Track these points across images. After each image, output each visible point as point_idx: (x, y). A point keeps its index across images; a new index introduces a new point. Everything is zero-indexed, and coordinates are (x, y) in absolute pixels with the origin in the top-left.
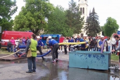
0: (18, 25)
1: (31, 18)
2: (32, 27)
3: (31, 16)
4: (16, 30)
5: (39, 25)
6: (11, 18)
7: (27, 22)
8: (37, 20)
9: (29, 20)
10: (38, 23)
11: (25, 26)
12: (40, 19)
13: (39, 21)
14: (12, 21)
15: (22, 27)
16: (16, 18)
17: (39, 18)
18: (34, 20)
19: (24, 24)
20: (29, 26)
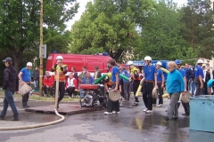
0: (79, 42)
1: (106, 25)
2: (108, 44)
3: (106, 22)
5: (122, 40)
6: (65, 27)
7: (98, 36)
8: (120, 29)
9: (102, 31)
10: (120, 36)
11: (93, 44)
12: (126, 28)
13: (123, 32)
14: (68, 33)
15: (88, 45)
17: (123, 25)
18: (112, 30)
19: (91, 39)
20: (103, 43)
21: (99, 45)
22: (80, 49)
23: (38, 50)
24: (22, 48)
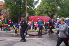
0: (39, 12)
2: (49, 13)
3: (48, 5)
4: (38, 15)
5: (53, 11)
6: (34, 7)
7: (45, 10)
8: (52, 8)
9: (47, 8)
10: (52, 10)
11: (44, 13)
12: (55, 7)
13: (53, 8)
14: (35, 9)
15: (42, 13)
16: (38, 7)
17: (53, 6)
18: (50, 8)
19: (43, 11)
21: (46, 13)
22: (40, 14)
23: (26, 15)
24: (21, 14)
